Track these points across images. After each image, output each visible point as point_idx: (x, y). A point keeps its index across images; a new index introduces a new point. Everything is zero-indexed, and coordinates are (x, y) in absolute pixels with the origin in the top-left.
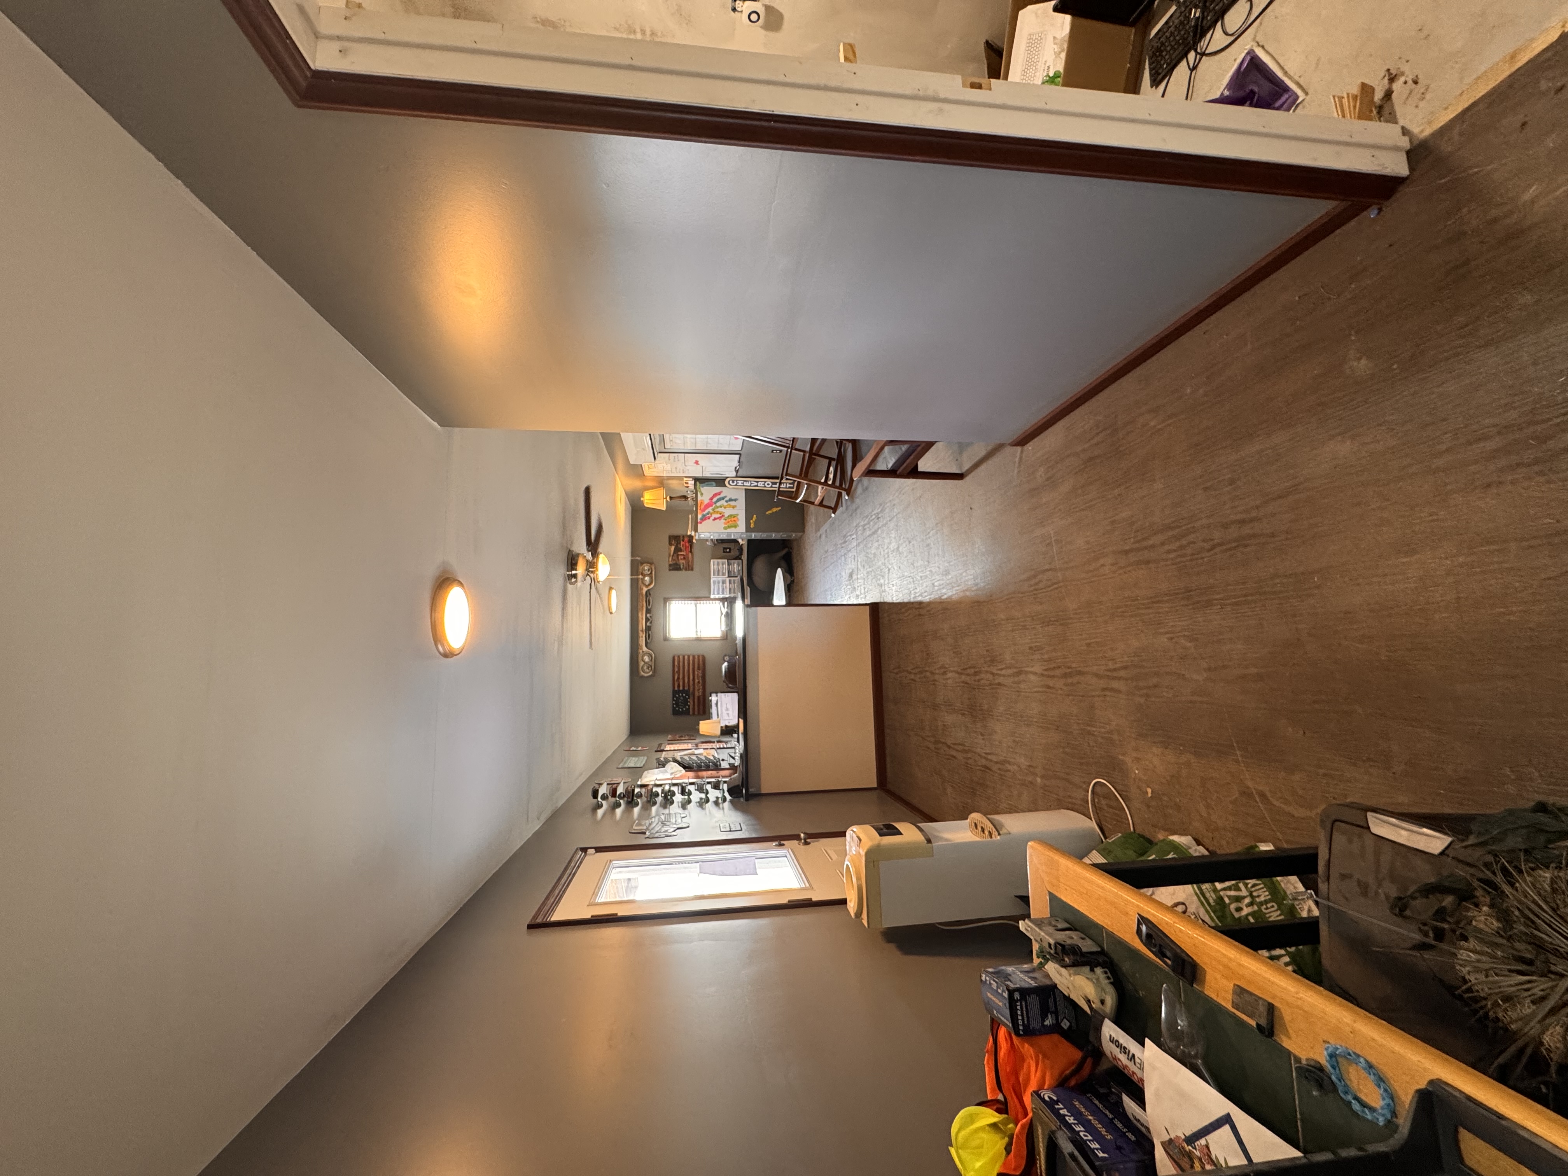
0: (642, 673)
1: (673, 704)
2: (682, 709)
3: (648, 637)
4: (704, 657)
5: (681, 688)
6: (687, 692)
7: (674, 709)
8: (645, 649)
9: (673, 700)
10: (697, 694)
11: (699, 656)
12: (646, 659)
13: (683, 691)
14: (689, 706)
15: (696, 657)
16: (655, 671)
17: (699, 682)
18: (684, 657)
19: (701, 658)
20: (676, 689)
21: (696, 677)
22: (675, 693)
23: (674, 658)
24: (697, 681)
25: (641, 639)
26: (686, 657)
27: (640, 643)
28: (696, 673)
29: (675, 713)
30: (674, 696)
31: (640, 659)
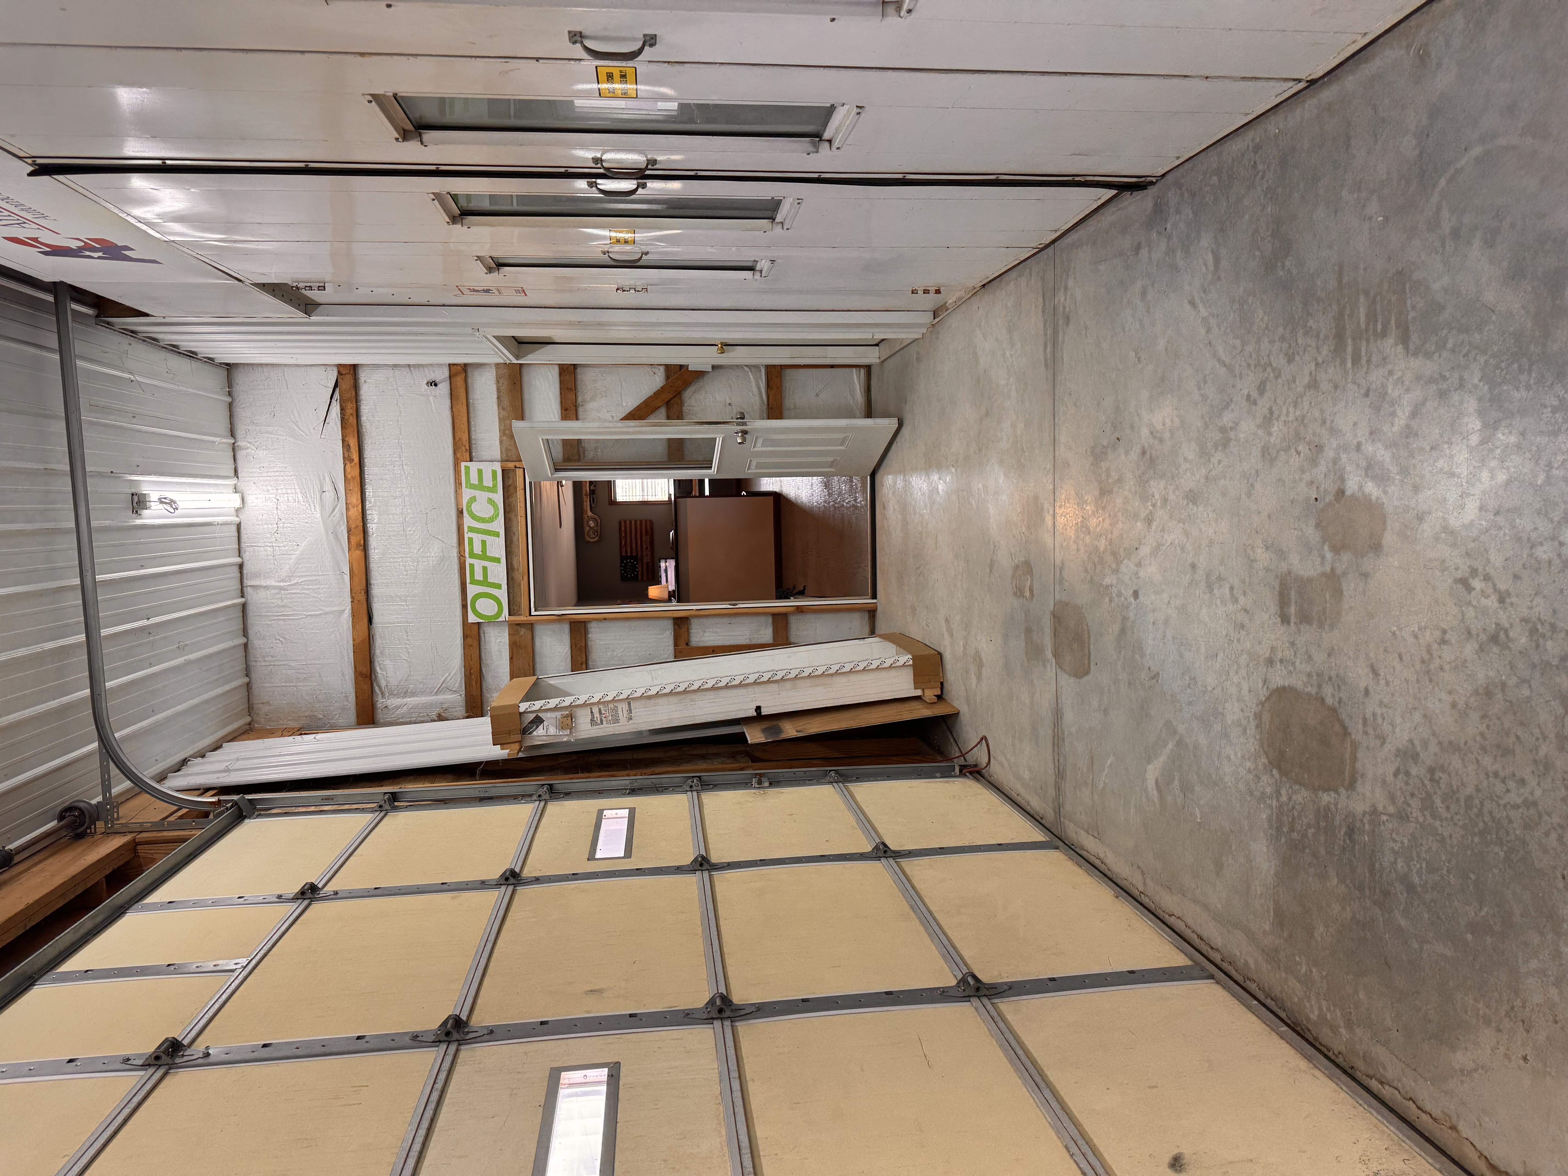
0: (588, 539)
1: (621, 570)
2: (631, 575)
3: (592, 501)
4: (651, 522)
5: (629, 554)
6: (635, 558)
7: (622, 575)
8: (590, 513)
9: (621, 566)
10: (645, 561)
11: (646, 521)
12: (592, 524)
13: (631, 557)
14: (637, 572)
15: (644, 522)
16: (601, 537)
17: (647, 548)
18: (631, 522)
19: (648, 523)
20: (624, 554)
21: (644, 543)
22: (623, 558)
23: (620, 523)
24: (645, 546)
25: (585, 503)
26: (633, 522)
27: (585, 508)
28: (644, 538)
29: (624, 579)
30: (622, 562)
31: (585, 524)
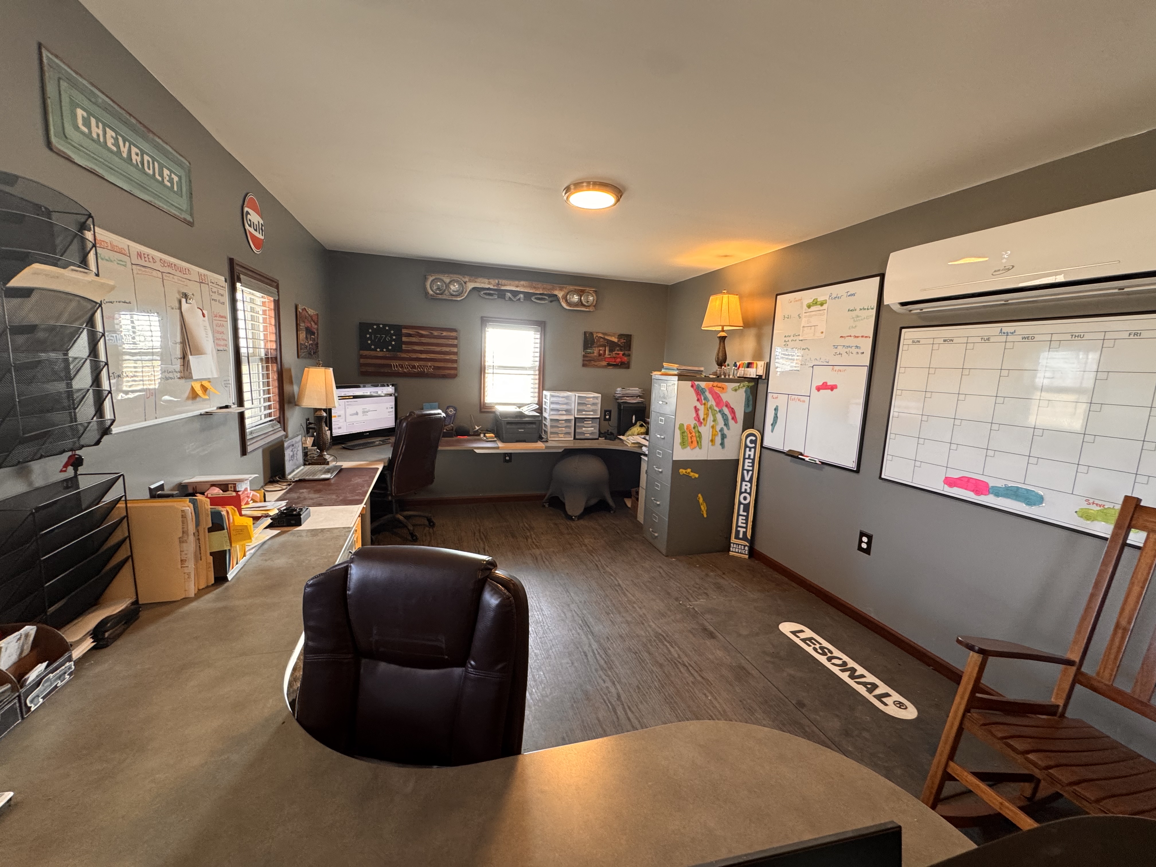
0: (431, 279)
1: (378, 325)
2: (370, 339)
3: (488, 293)
4: (454, 376)
5: (404, 339)
6: (398, 348)
7: (371, 325)
8: (471, 286)
9: (385, 325)
10: (393, 363)
11: (455, 369)
12: (454, 287)
13: (400, 342)
14: (375, 350)
15: (455, 365)
16: (434, 299)
17: (414, 367)
18: (455, 346)
19: (452, 372)
20: (404, 331)
21: (422, 363)
22: (398, 329)
23: (454, 330)
24: (416, 364)
25: (486, 281)
26: (455, 350)
27: (479, 280)
28: (429, 364)
29: (364, 327)
30: (391, 327)
31: (455, 277)
